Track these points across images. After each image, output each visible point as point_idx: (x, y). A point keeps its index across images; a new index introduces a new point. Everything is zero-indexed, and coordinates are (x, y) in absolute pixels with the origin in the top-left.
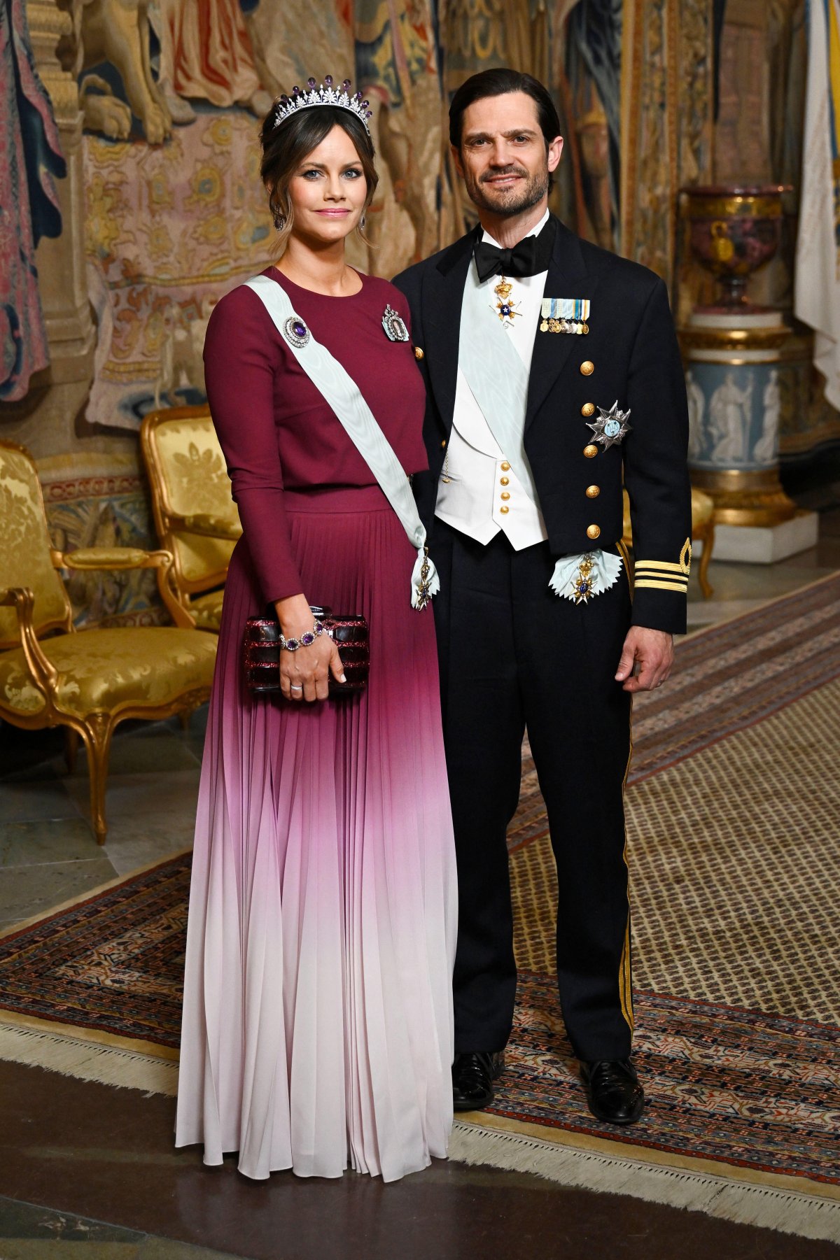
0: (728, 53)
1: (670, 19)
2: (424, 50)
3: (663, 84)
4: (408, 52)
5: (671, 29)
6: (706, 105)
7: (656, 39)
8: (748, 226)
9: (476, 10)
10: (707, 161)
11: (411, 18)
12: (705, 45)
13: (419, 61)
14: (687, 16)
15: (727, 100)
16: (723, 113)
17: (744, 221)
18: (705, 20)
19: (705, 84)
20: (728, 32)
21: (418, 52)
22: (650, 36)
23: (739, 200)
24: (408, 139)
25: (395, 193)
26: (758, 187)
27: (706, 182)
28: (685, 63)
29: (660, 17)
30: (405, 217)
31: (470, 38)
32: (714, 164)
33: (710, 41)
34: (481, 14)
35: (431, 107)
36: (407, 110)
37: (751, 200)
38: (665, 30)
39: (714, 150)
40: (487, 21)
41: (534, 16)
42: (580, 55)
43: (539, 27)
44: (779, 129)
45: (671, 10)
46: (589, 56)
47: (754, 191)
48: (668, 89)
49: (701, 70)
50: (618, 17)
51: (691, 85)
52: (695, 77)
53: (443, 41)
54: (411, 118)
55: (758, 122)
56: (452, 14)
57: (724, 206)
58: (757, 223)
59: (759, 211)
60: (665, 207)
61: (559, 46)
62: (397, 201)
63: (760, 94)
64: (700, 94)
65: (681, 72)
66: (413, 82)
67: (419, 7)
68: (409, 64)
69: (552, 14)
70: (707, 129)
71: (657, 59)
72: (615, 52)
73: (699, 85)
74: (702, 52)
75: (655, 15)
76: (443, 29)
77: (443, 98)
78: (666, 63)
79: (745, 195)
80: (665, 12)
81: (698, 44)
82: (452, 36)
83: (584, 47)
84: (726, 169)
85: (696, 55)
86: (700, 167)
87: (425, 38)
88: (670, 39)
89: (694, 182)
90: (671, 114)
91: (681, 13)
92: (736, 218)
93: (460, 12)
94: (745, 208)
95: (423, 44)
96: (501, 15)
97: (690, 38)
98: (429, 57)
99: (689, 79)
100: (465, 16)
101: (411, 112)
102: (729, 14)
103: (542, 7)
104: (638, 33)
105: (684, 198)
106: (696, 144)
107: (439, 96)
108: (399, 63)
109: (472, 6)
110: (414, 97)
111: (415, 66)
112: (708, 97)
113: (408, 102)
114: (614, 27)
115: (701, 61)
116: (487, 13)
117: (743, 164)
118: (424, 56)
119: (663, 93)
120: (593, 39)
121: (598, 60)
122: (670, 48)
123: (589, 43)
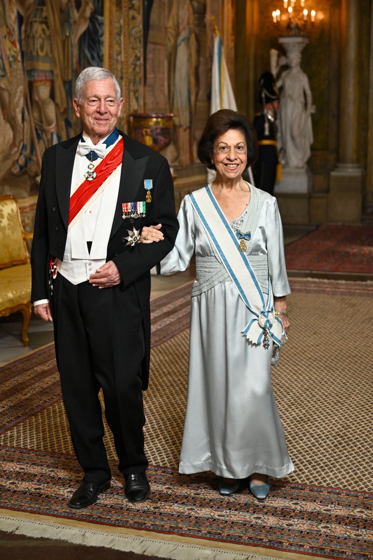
0: (150, 56)
1: (125, 40)
2: (15, 52)
3: (122, 69)
4: (8, 52)
5: (125, 45)
6: (140, 78)
7: (118, 49)
8: (159, 131)
9: (38, 35)
10: (141, 102)
11: (9, 38)
12: (140, 51)
13: (13, 57)
14: (132, 39)
15: (150, 76)
16: (148, 81)
17: (157, 129)
18: (140, 41)
19: (140, 69)
20: (150, 46)
21: (12, 53)
22: (116, 47)
23: (154, 120)
24: (9, 91)
25: (4, 115)
26: (162, 114)
27: (141, 111)
28: (131, 60)
29: (120, 39)
30: (8, 126)
31: (36, 47)
32: (145, 104)
33: (142, 50)
34: (40, 36)
35: (19, 77)
36: (8, 79)
37: (159, 120)
38: (122, 45)
39: (144, 97)
40: (43, 40)
41: (64, 38)
42: (85, 55)
43: (66, 43)
44: (172, 89)
45: (125, 36)
46: (89, 56)
47: (161, 116)
48: (124, 71)
49: (138, 63)
50: (102, 39)
51: (134, 69)
52: (136, 66)
53: (24, 48)
54: (10, 82)
55: (163, 86)
56: (28, 36)
57: (148, 122)
58: (162, 129)
59: (163, 124)
60: (124, 122)
61: (76, 52)
62: (4, 119)
63: (163, 73)
64: (138, 73)
65: (130, 63)
66: (11, 66)
67: (13, 33)
68: (8, 58)
69: (73, 37)
70: (141, 89)
71: (119, 57)
72: (101, 54)
73: (137, 69)
74: (139, 55)
75: (118, 38)
76: (23, 43)
77: (24, 73)
78: (123, 59)
79: (157, 118)
80: (122, 37)
81: (137, 51)
82: (28, 45)
83: (87, 52)
84: (150, 106)
85: (136, 56)
86: (139, 105)
87: (15, 46)
88: (125, 49)
89: (136, 111)
90: (125, 82)
91: (129, 37)
92: (154, 127)
93: (31, 35)
94: (157, 123)
95: (15, 49)
96: (49, 37)
97: (133, 49)
98: (18, 55)
99: (133, 67)
100: (34, 37)
101: (10, 79)
102: (150, 39)
103: (68, 34)
104: (111, 46)
105: (131, 119)
106: (137, 95)
107: (22, 73)
108: (4, 58)
109: (37, 33)
110: (11, 72)
111: (11, 59)
112: (141, 74)
113: (8, 75)
114: (100, 43)
115: (139, 59)
116: (43, 36)
117: (157, 104)
118: (15, 55)
119: (122, 73)
120: (91, 48)
121: (93, 58)
122: (125, 53)
123: (89, 50)
